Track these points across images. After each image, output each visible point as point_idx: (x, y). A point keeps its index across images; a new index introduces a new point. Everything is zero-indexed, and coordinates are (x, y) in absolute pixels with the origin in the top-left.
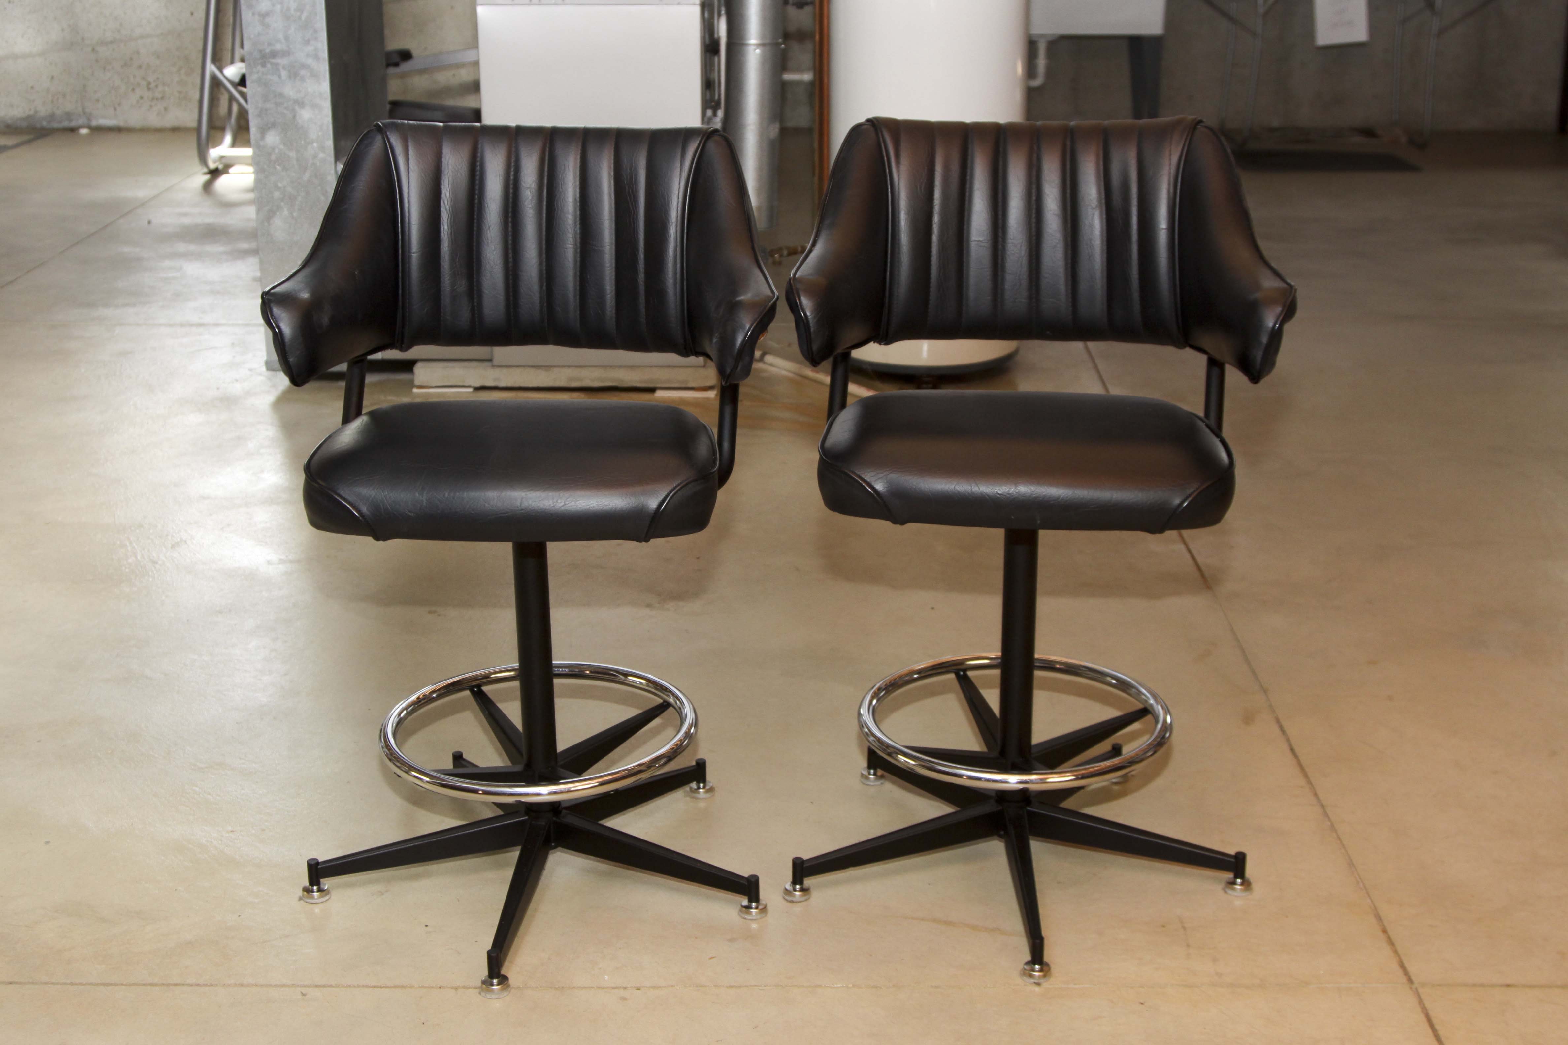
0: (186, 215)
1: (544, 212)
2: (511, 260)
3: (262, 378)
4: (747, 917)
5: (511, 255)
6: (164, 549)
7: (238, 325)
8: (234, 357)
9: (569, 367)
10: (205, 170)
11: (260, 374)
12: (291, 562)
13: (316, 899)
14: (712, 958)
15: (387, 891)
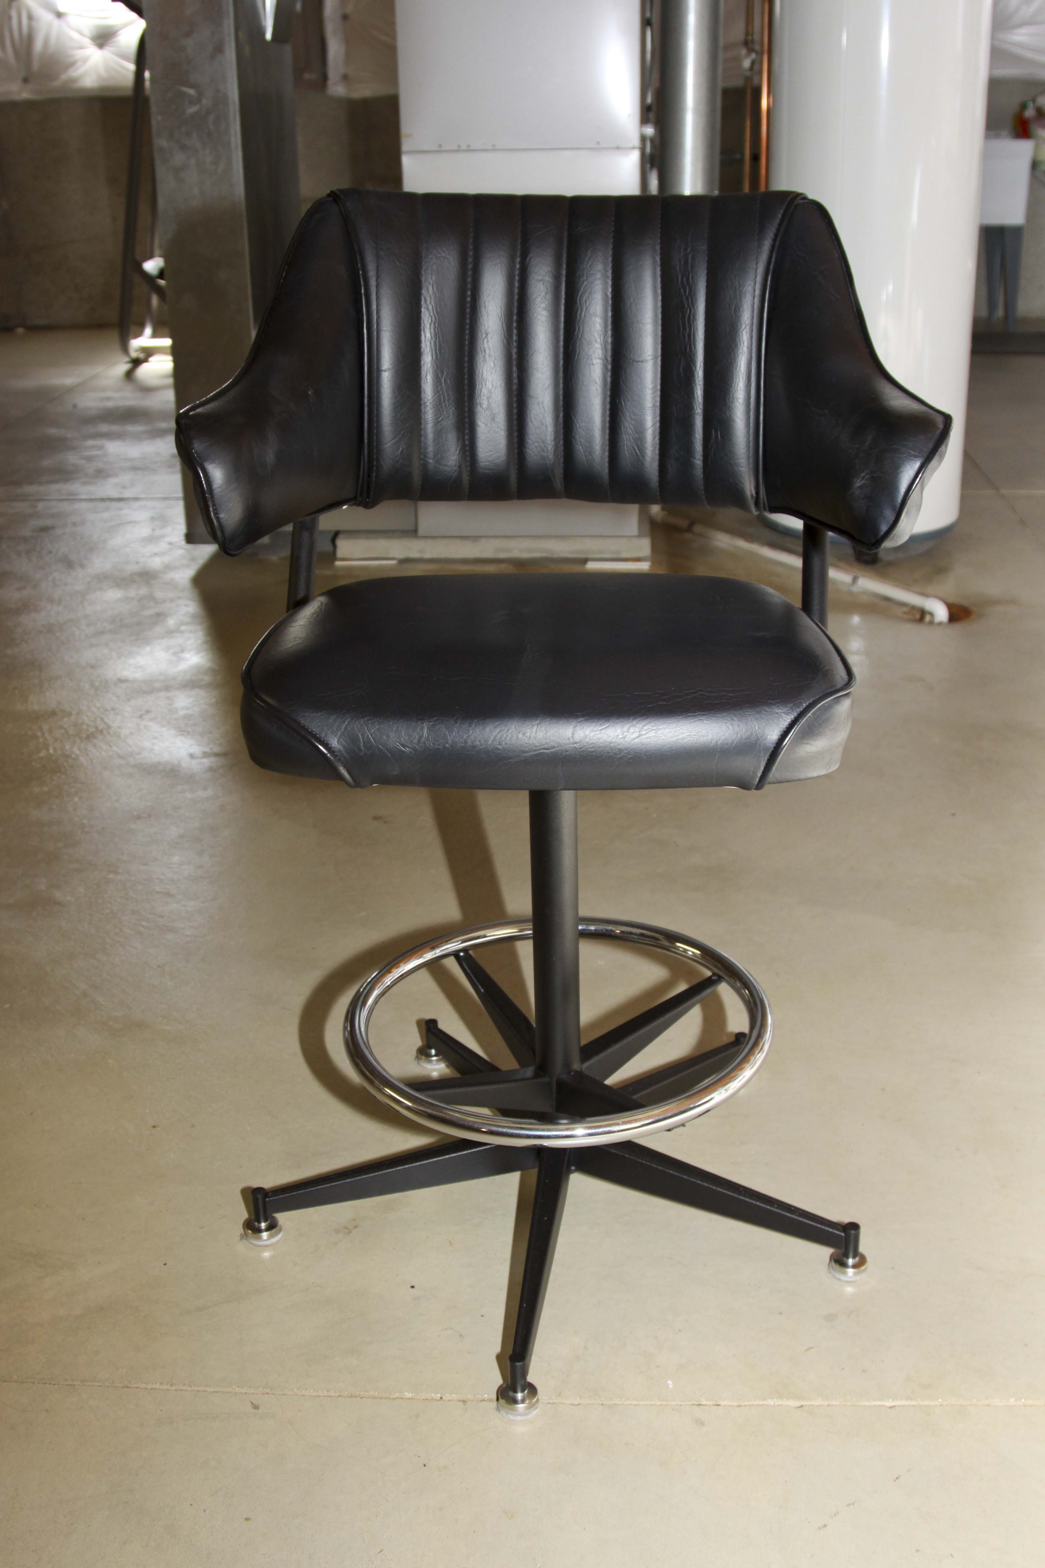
0: (108, 399)
1: (562, 314)
2: (515, 381)
3: (181, 552)
4: (842, 1277)
5: (515, 375)
6: (78, 741)
7: (158, 499)
8: (153, 530)
9: (497, 537)
10: (127, 359)
11: (180, 548)
12: (216, 755)
13: (265, 1240)
14: (808, 1349)
15: (356, 1227)
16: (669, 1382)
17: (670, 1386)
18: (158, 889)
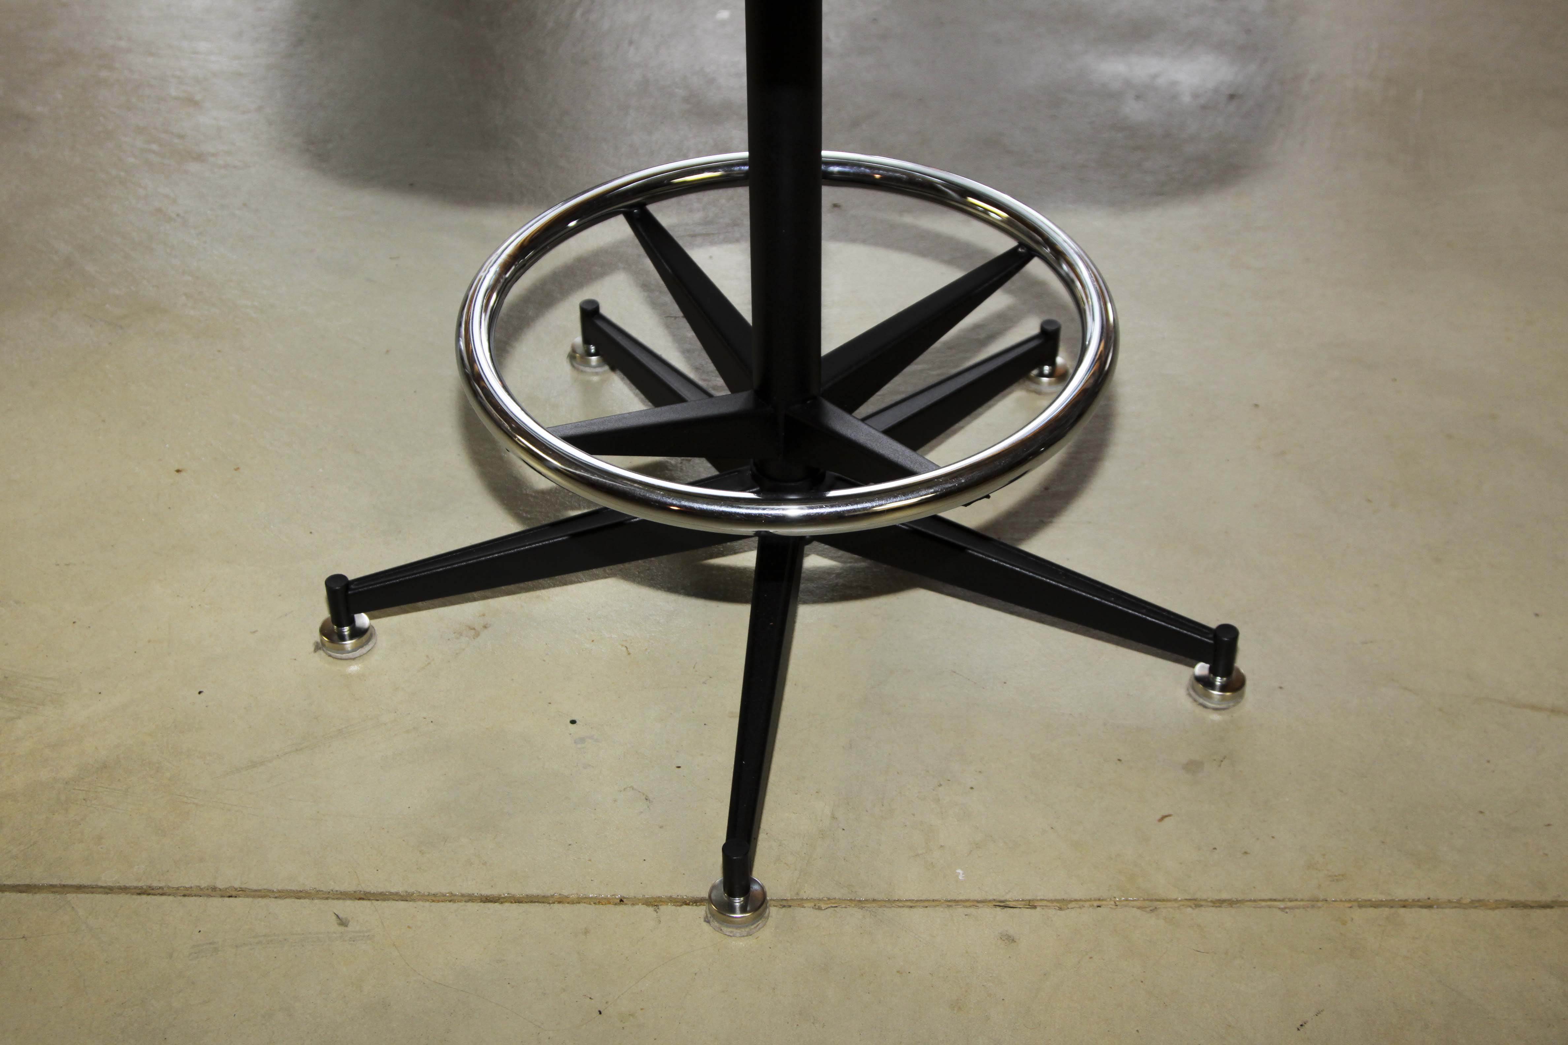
4: (1207, 703)
13: (349, 652)
14: (1163, 818)
15: (485, 627)
16: (959, 871)
17: (960, 878)
18: (173, 92)
